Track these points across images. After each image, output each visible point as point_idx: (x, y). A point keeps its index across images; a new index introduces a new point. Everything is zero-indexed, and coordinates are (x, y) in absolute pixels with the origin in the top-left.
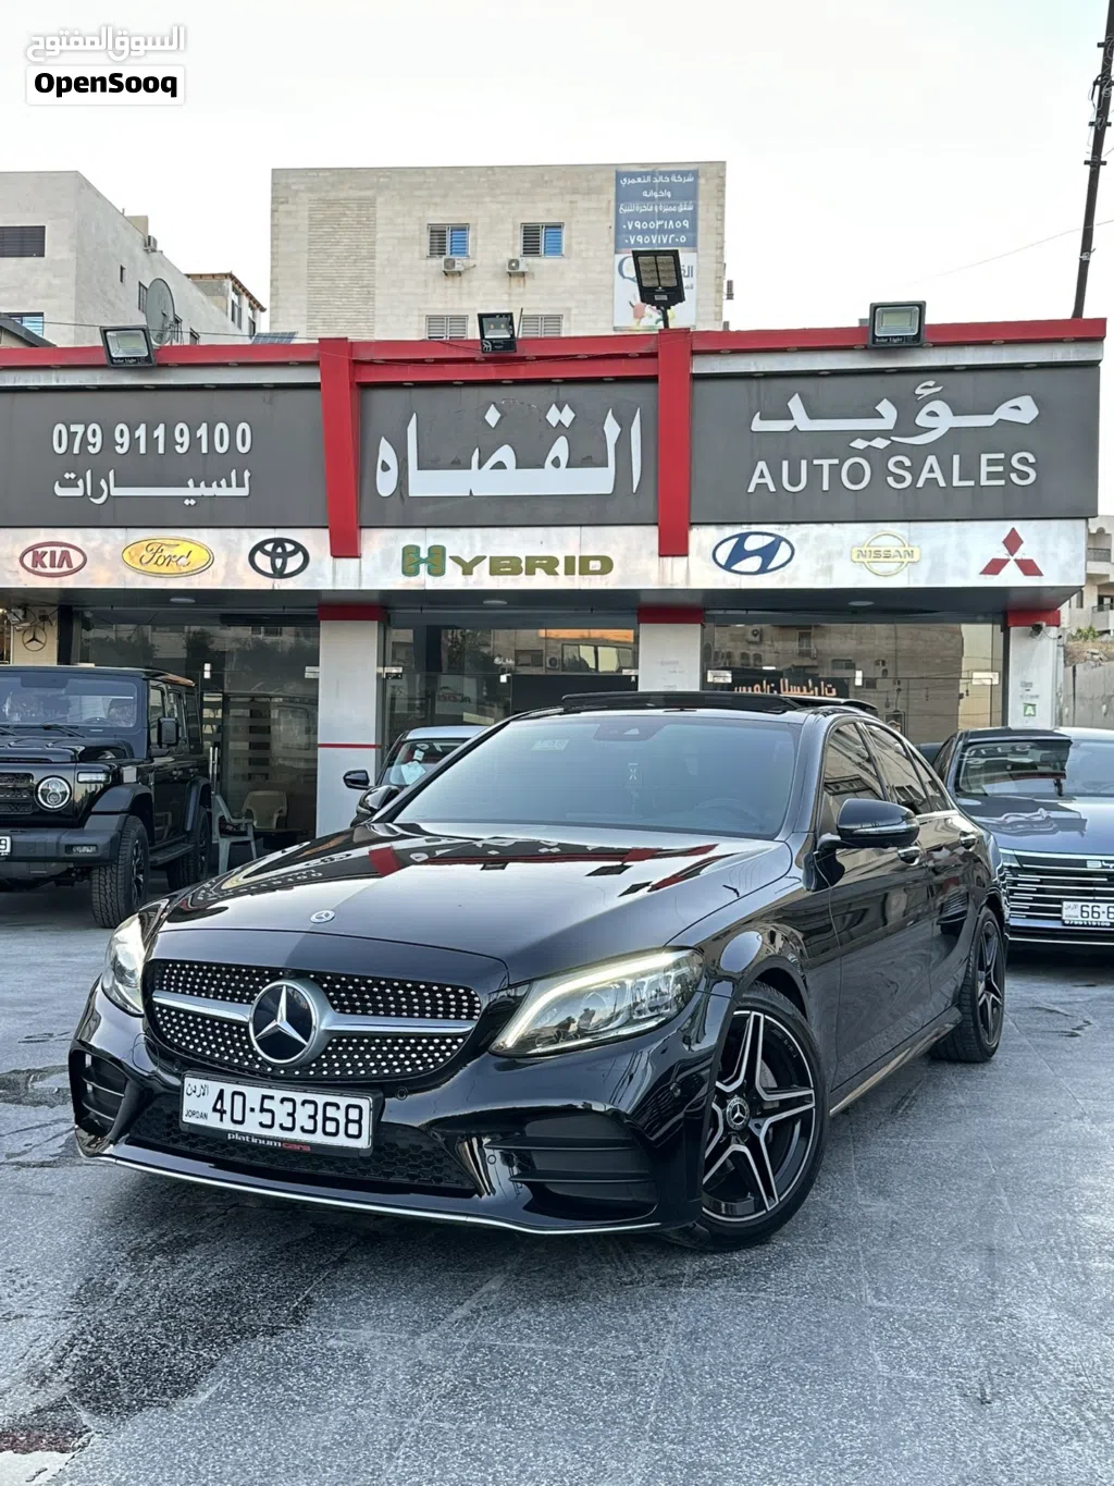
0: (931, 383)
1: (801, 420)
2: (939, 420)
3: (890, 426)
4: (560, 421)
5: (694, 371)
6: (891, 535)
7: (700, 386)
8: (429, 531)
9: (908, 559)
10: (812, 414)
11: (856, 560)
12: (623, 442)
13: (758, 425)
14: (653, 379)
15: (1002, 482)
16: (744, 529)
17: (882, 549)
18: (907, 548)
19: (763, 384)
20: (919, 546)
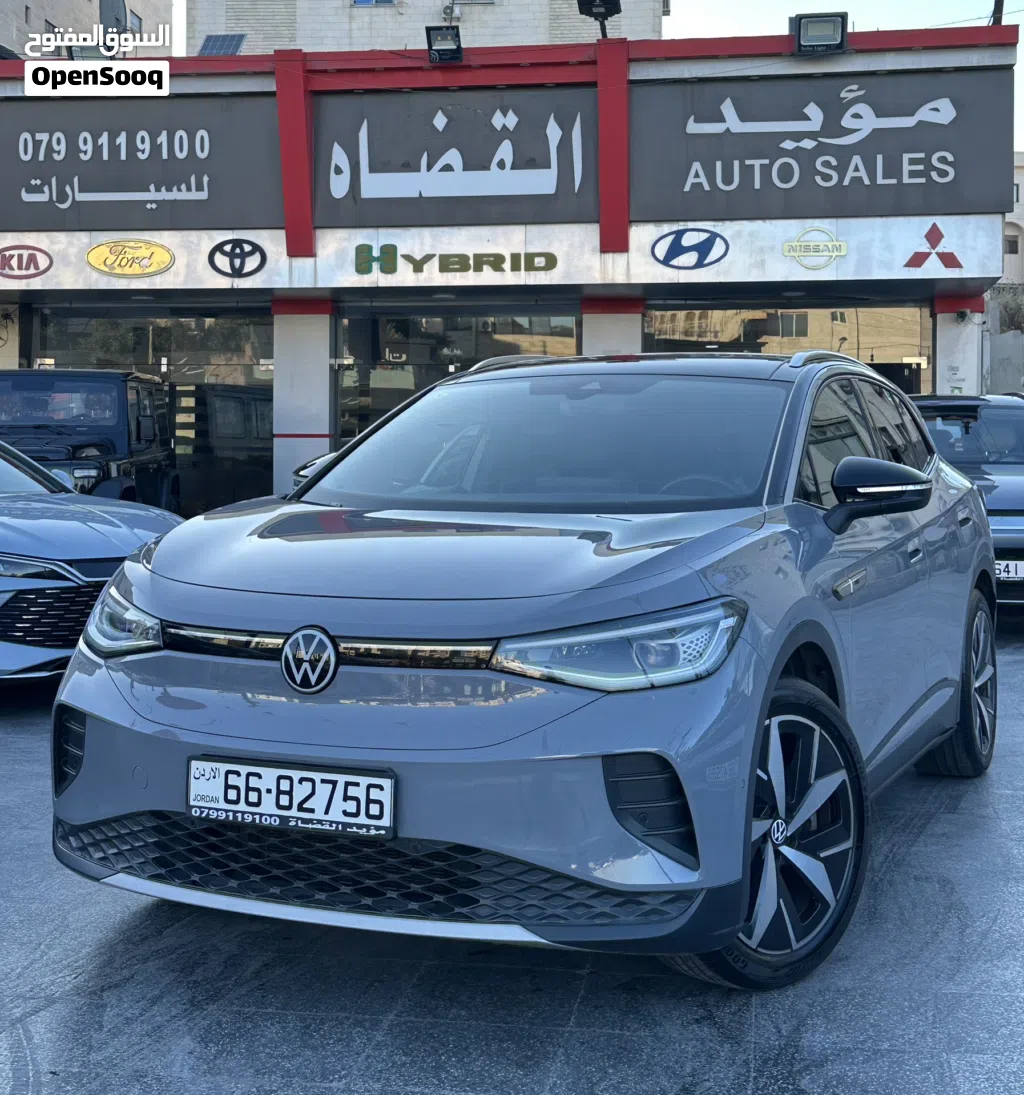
0: (855, 87)
1: (733, 122)
2: (863, 121)
3: (817, 128)
4: (504, 126)
5: (632, 77)
6: (818, 231)
7: (637, 91)
8: (382, 231)
9: (836, 254)
10: (743, 117)
11: (787, 254)
12: (565, 145)
13: (693, 127)
14: (593, 84)
15: (923, 180)
16: (680, 226)
17: (812, 244)
18: (835, 243)
19: (697, 87)
20: (846, 242)
